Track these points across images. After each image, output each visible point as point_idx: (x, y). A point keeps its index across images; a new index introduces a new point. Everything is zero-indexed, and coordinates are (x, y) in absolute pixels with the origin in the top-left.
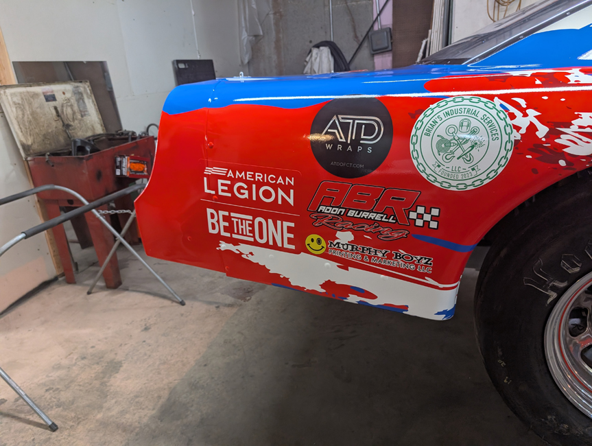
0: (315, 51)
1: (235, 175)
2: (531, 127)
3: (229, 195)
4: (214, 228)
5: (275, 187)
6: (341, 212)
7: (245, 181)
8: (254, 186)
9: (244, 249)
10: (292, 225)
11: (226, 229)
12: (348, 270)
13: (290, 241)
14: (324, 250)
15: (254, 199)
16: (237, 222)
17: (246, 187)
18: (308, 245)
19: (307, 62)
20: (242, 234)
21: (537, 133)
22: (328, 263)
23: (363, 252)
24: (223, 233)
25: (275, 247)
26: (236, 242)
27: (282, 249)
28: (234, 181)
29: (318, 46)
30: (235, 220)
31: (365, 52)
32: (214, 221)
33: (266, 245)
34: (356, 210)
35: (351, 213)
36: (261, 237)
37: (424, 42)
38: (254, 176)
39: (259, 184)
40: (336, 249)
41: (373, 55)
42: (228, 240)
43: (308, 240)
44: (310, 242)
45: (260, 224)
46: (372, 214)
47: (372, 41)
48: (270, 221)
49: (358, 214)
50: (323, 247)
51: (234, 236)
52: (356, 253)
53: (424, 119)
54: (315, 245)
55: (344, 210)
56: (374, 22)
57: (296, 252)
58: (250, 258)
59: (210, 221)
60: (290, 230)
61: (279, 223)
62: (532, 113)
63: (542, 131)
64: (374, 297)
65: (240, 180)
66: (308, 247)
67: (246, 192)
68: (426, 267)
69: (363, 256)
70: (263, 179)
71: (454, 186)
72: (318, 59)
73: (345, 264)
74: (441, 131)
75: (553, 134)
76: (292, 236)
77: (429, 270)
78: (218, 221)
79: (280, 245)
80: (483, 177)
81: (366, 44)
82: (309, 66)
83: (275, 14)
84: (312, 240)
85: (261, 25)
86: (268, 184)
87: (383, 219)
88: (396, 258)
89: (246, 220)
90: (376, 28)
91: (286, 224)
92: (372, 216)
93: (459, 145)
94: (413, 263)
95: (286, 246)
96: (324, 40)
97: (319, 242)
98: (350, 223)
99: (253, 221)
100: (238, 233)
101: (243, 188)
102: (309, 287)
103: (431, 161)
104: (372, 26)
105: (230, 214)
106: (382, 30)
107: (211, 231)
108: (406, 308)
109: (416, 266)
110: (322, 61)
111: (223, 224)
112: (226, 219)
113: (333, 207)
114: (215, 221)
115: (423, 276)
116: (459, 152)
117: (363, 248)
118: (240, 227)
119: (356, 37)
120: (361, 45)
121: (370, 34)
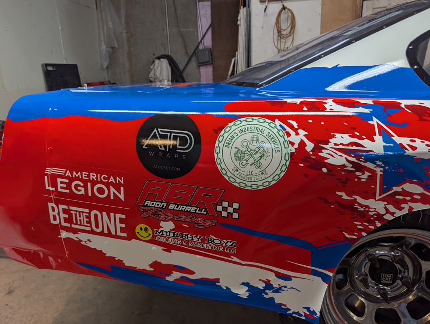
0: (157, 62)
1: (72, 174)
2: (302, 143)
3: (68, 191)
4: (55, 219)
5: (108, 185)
6: (164, 205)
7: (81, 180)
8: (89, 184)
9: (83, 237)
10: (123, 216)
11: (66, 220)
12: (171, 252)
13: (122, 230)
14: (151, 237)
15: (90, 194)
16: (76, 215)
17: (82, 185)
18: (138, 233)
19: (152, 69)
20: (80, 225)
21: (306, 147)
22: (154, 247)
23: (182, 237)
24: (63, 224)
25: (109, 235)
26: (75, 231)
27: (116, 237)
28: (72, 180)
29: (159, 58)
30: (74, 213)
31: (193, 64)
32: (56, 213)
33: (102, 234)
34: (176, 204)
35: (172, 207)
36: (97, 227)
37: (233, 60)
38: (88, 176)
39: (94, 183)
40: (161, 236)
41: (199, 67)
42: (67, 230)
43: (137, 229)
44: (139, 231)
45: (96, 216)
46: (188, 207)
47: (198, 57)
48: (104, 214)
49: (177, 208)
50: (150, 234)
51: (73, 226)
52: (177, 239)
53: (224, 134)
54: (143, 233)
55: (166, 204)
56: (199, 43)
57: (128, 238)
58: (89, 244)
59: (51, 213)
60: (121, 221)
61: (112, 215)
62: (302, 132)
63: (310, 146)
64: (193, 273)
65: (77, 179)
66: (137, 234)
67: (83, 189)
68: (231, 248)
69: (182, 241)
70: (97, 178)
71: (249, 186)
72: (160, 68)
73: (169, 248)
74: (237, 143)
75: (317, 149)
76: (123, 226)
77: (233, 251)
78: (59, 214)
79: (113, 233)
80: (270, 179)
81: (194, 59)
82: (153, 72)
83: (127, 33)
84: (141, 229)
85: (116, 40)
86: (101, 183)
87: (197, 212)
88: (208, 242)
89: (83, 212)
90: (201, 47)
91: (118, 216)
92: (189, 209)
93: (251, 155)
94: (222, 245)
95: (119, 234)
96: (164, 54)
97: (146, 230)
98: (171, 215)
99: (89, 213)
100: (77, 224)
101: (79, 186)
102: (140, 266)
103: (231, 167)
104: (198, 46)
105: (69, 208)
106: (205, 49)
107: (53, 222)
108: (218, 280)
109: (224, 248)
110: (163, 69)
111: (63, 216)
112: (65, 211)
113: (157, 202)
115: (229, 255)
116: (251, 161)
117: (182, 235)
118: (78, 218)
119: (187, 53)
120: (190, 59)
121: (196, 51)
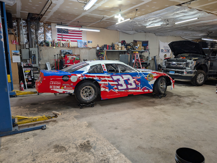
9: (54, 89)
10: (60, 86)
22: (63, 89)
33: (57, 89)
42: (52, 89)
49: (66, 84)
52: (66, 88)
53: (71, 77)
57: (60, 89)
59: (50, 87)
71: (74, 82)
80: (76, 81)
88: (69, 88)
92: (68, 85)
102: (61, 92)
103: (72, 80)
107: (50, 88)
108: (70, 92)
113: (64, 84)
114: (51, 87)
115: (72, 89)
116: (74, 79)
